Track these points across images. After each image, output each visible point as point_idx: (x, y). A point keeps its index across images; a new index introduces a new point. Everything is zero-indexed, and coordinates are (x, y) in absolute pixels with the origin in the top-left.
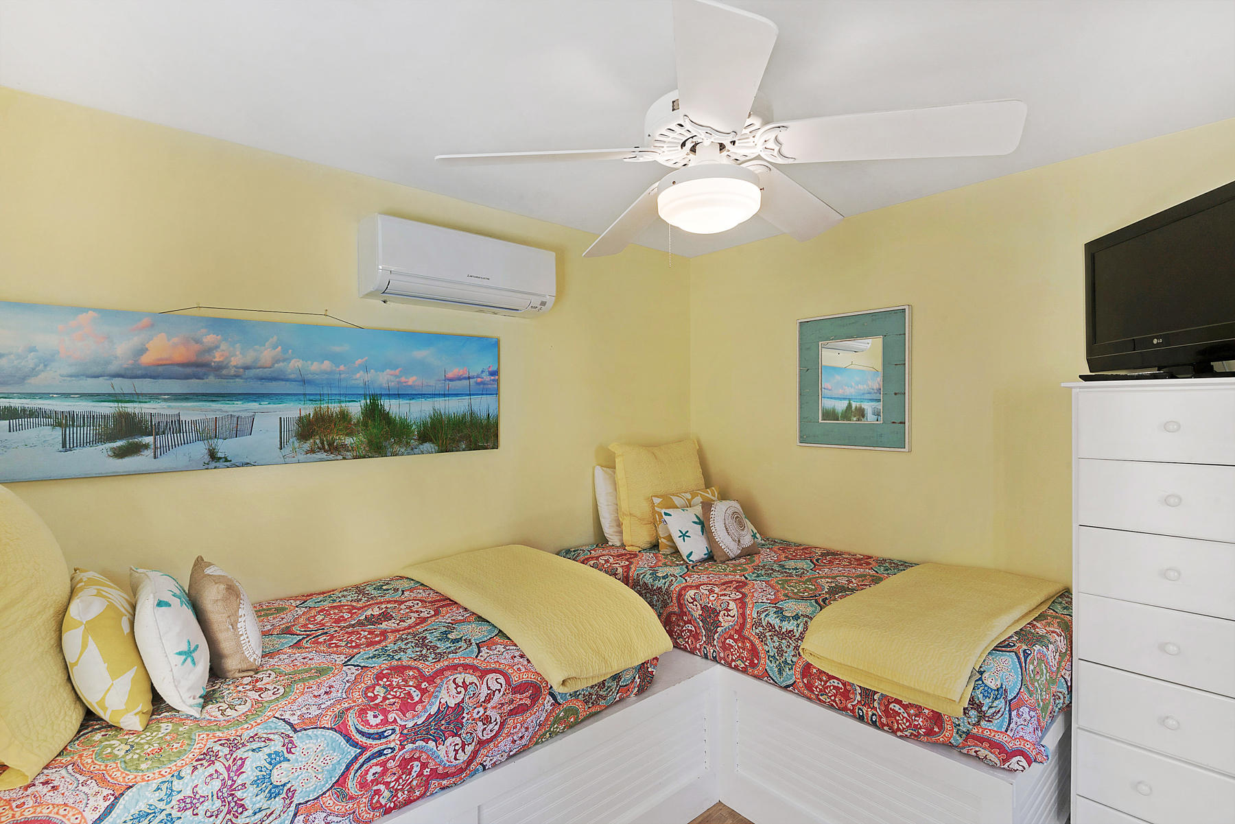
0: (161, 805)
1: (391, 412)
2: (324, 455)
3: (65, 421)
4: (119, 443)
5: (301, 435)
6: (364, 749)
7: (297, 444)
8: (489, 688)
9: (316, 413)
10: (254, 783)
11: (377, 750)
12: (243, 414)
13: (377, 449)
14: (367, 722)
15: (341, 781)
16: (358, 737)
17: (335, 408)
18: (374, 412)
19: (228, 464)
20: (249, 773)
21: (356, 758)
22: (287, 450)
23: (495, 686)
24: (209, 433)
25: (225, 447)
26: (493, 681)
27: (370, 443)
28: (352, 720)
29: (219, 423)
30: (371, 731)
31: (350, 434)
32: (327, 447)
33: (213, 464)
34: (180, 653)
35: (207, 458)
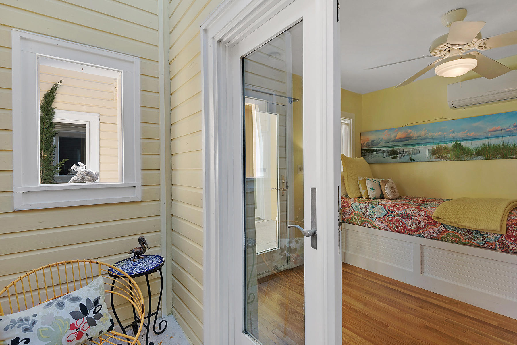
0: (358, 206)
1: (463, 146)
2: (440, 160)
3: (384, 152)
4: (393, 156)
5: (433, 154)
6: (389, 213)
7: (431, 156)
8: (419, 213)
9: (437, 148)
10: (370, 209)
11: (391, 214)
12: (417, 149)
13: (458, 158)
14: (389, 208)
15: (384, 217)
16: (387, 210)
17: (443, 145)
18: (457, 146)
19: (414, 161)
20: (369, 207)
21: (387, 214)
22: (429, 158)
23: (421, 214)
24: (410, 154)
25: (413, 157)
26: (421, 212)
27: (456, 156)
28: (387, 207)
29: (412, 151)
30: (390, 210)
31: (448, 153)
32: (440, 157)
33: (411, 161)
34: (370, 189)
35: (409, 160)
